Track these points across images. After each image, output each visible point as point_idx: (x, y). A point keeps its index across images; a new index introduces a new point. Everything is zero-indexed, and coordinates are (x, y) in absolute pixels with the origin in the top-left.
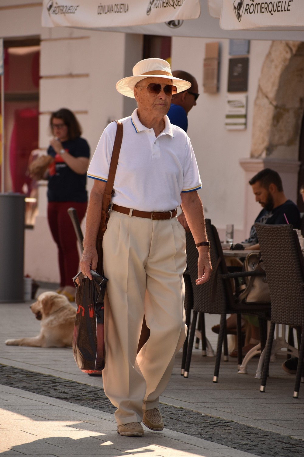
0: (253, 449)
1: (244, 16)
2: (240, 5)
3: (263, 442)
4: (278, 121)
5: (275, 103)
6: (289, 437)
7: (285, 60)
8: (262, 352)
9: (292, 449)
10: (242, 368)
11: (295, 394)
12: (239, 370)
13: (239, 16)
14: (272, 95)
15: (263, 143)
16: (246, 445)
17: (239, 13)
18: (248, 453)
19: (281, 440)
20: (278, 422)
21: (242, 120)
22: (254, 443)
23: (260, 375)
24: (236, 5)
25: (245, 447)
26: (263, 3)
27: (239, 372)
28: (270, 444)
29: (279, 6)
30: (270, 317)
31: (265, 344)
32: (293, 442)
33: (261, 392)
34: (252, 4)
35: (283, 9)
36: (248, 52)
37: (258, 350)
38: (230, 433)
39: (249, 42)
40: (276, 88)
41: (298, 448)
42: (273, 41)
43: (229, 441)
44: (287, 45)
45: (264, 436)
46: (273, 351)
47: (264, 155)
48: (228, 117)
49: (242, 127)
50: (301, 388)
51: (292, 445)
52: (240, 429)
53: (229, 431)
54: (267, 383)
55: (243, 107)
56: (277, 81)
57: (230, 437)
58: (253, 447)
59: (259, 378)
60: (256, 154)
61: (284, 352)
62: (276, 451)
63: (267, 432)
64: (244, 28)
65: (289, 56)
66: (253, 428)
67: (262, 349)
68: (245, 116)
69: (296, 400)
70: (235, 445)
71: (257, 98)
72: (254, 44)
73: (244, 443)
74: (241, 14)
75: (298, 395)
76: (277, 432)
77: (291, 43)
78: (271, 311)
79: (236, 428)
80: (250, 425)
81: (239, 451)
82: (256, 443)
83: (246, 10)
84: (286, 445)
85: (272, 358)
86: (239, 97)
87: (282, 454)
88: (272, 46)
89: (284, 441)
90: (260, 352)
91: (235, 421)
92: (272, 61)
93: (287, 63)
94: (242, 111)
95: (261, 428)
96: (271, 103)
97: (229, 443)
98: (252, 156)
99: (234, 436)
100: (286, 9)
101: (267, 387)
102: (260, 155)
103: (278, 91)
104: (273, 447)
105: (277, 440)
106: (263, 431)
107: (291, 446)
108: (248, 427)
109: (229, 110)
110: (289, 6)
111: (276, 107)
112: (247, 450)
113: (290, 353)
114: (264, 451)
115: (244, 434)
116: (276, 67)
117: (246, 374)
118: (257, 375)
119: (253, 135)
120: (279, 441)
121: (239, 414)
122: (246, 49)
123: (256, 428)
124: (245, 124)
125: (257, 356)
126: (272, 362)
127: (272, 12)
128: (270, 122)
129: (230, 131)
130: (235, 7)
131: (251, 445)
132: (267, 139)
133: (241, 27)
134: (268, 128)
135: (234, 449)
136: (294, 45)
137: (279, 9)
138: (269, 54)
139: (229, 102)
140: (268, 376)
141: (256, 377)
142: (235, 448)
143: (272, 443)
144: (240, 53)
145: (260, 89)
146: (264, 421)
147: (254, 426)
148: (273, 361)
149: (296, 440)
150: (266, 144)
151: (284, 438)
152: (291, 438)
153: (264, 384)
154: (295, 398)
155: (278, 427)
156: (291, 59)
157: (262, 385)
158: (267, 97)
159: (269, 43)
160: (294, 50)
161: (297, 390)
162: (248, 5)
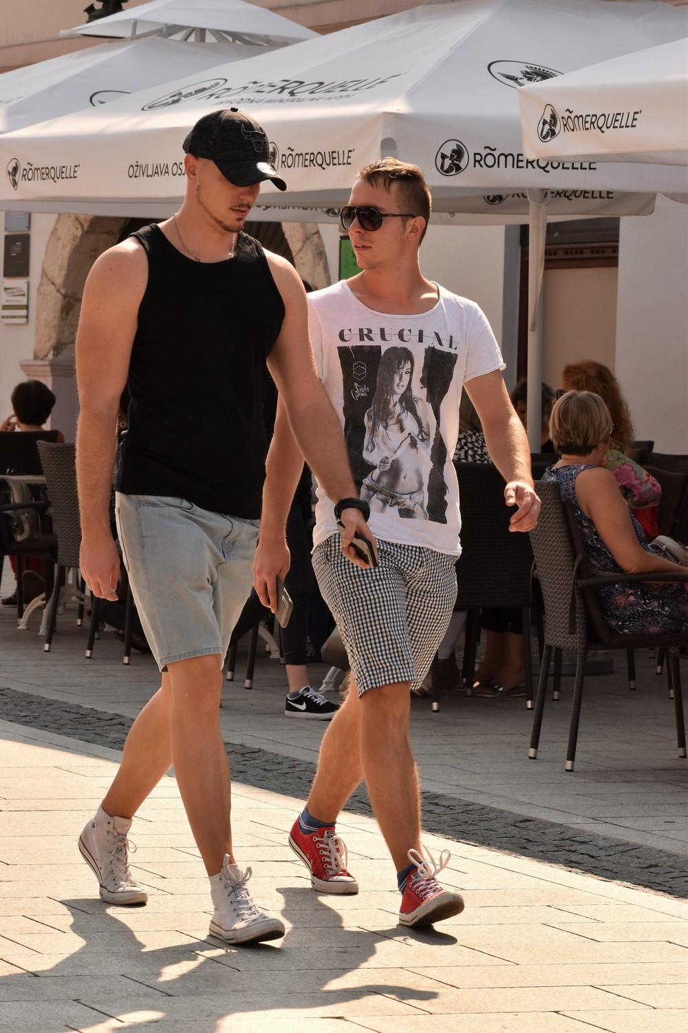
0: (33, 722)
1: (22, 183)
2: (15, 169)
3: (47, 713)
4: (67, 314)
5: (63, 291)
6: (78, 705)
7: (75, 237)
8: (47, 602)
9: (83, 720)
10: (23, 622)
11: (88, 653)
12: (19, 625)
13: (15, 183)
14: (59, 281)
15: (49, 341)
16: (26, 716)
17: (14, 180)
18: (28, 727)
19: (68, 710)
20: (66, 688)
21: (24, 312)
22: (36, 714)
23: (45, 631)
24: (11, 170)
25: (24, 719)
26: (43, 168)
27: (19, 627)
28: (55, 715)
29: (63, 172)
30: (57, 558)
31: (52, 592)
32: (84, 712)
33: (46, 651)
34: (31, 169)
35: (68, 176)
36: (29, 227)
37: (43, 600)
38: (6, 703)
39: (30, 214)
40: (64, 272)
41: (89, 718)
42: (60, 215)
43: (5, 713)
44: (77, 219)
45: (48, 705)
46: (60, 601)
47: (51, 356)
48: (5, 307)
49: (23, 321)
50: (95, 647)
51: (83, 715)
52: (19, 698)
53: (4, 701)
54: (53, 641)
55: (24, 295)
56: (65, 263)
57: (5, 708)
58: (34, 720)
59: (44, 634)
60: (41, 356)
61: (74, 603)
62: (62, 723)
63: (52, 700)
64: (23, 198)
65: (79, 233)
66: (34, 696)
67: (47, 599)
68: (27, 307)
69: (89, 660)
70: (12, 718)
71: (41, 284)
72: (35, 217)
73: (23, 714)
74: (17, 180)
75: (91, 654)
76: (64, 700)
77: (81, 217)
78: (57, 552)
79: (14, 697)
80: (30, 692)
81: (16, 725)
82: (38, 714)
83: (24, 176)
84: (75, 716)
85: (60, 610)
86: (19, 283)
87: (69, 727)
88: (58, 221)
89: (72, 711)
90: (44, 602)
91: (12, 689)
92: (59, 239)
93: (77, 241)
94: (23, 301)
95: (43, 696)
96: (58, 291)
97: (4, 715)
98: (36, 357)
99: (11, 706)
100: (72, 175)
101: (52, 646)
102: (46, 356)
103: (67, 276)
104: (58, 718)
105: (65, 709)
106: (47, 700)
107: (81, 716)
108: (28, 696)
109: (5, 299)
110: (75, 172)
111: (65, 296)
112: (27, 723)
113: (82, 603)
114: (47, 724)
115: (23, 703)
116: (64, 246)
117: (27, 629)
118: (41, 631)
119: (37, 330)
120: (66, 711)
121: (17, 680)
122: (27, 225)
123: (38, 696)
124: (27, 317)
125: (40, 608)
126: (60, 615)
127: (56, 179)
128: (58, 315)
129: (8, 325)
130: (9, 172)
131: (31, 717)
132: (54, 336)
133: (18, 197)
134: (56, 322)
135: (9, 722)
136: (85, 220)
137: (64, 175)
138: (55, 229)
139: (6, 289)
140: (55, 632)
141: (40, 634)
142: (11, 721)
143: (58, 714)
144: (19, 229)
145: (44, 273)
146: (48, 687)
147: (36, 694)
148: (61, 613)
149: (87, 709)
150: (53, 342)
151: (72, 706)
152: (81, 707)
153: (49, 642)
154: (88, 658)
155: (65, 694)
156: (82, 237)
157: (47, 643)
158: (53, 284)
159: (56, 216)
160: (86, 226)
161: (90, 648)
162: (25, 169)
